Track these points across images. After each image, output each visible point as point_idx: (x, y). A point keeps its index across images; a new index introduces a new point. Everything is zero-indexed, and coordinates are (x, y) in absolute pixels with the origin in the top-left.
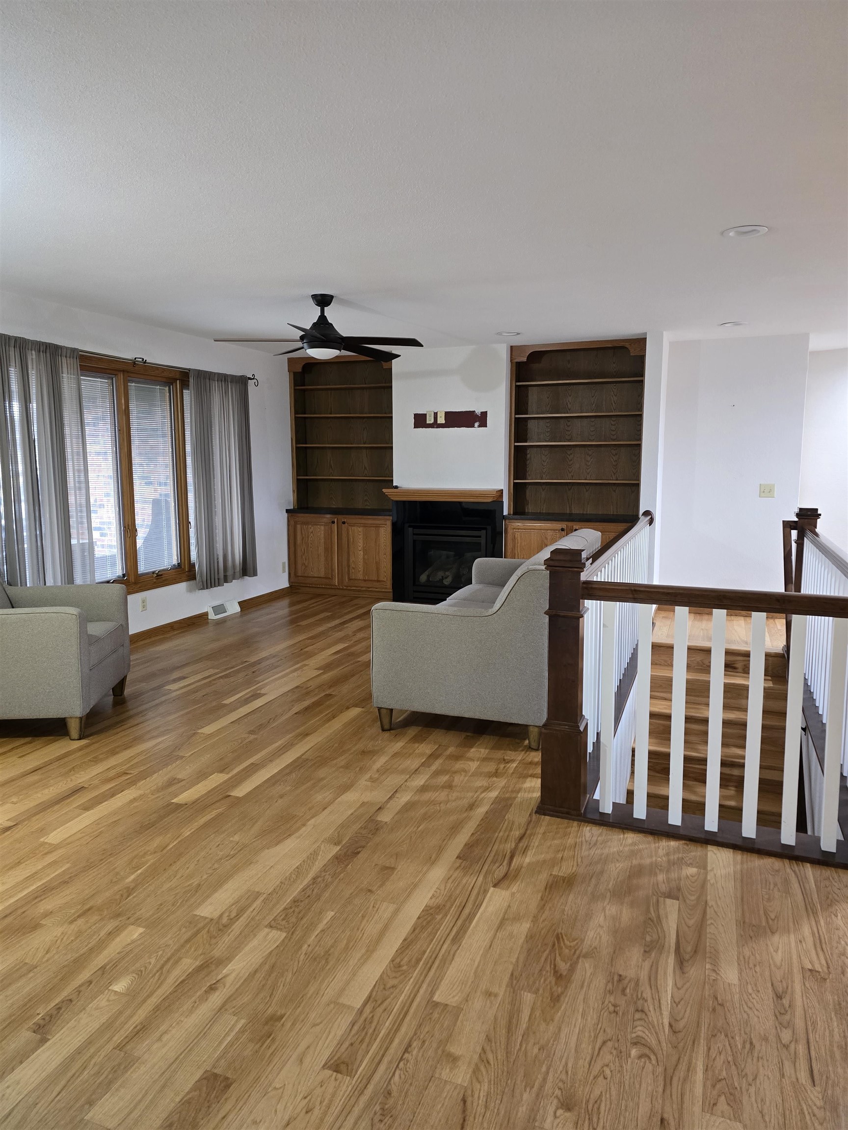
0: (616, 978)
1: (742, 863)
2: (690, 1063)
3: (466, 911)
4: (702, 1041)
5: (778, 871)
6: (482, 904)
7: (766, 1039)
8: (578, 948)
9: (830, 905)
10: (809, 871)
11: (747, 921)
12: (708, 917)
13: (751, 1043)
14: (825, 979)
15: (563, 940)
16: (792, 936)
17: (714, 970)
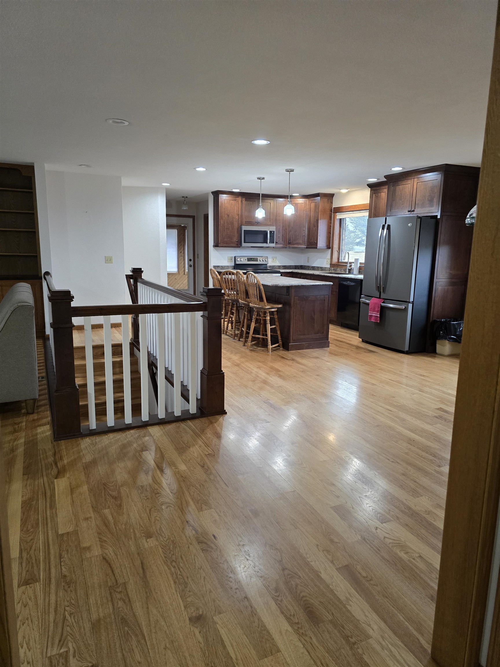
0: (140, 488)
1: (164, 429)
2: (186, 500)
3: (48, 494)
4: (186, 492)
5: (179, 427)
6: (55, 488)
7: (206, 481)
8: (117, 485)
9: (203, 431)
10: (189, 423)
11: (178, 447)
12: (163, 452)
13: (202, 485)
14: (214, 455)
15: (108, 485)
16: (196, 446)
17: (176, 468)
